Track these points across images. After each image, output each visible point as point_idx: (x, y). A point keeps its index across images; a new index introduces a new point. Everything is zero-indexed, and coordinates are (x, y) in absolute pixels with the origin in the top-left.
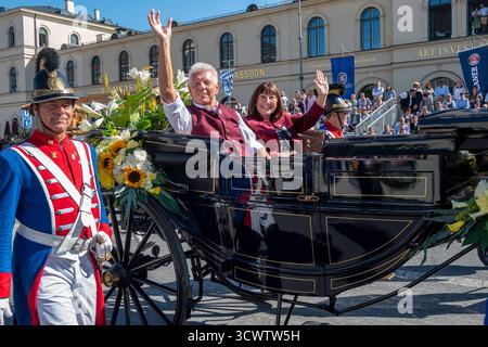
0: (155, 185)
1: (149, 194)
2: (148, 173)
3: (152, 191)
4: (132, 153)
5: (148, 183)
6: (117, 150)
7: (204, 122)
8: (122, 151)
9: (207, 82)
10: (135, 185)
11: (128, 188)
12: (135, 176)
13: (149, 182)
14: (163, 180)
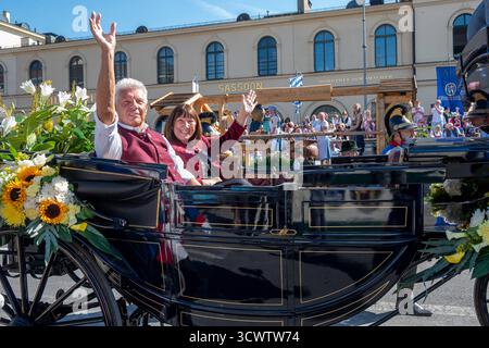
0: (80, 221)
1: (73, 231)
2: (71, 206)
3: (77, 228)
4: (50, 182)
5: (71, 217)
6: (29, 178)
7: (135, 147)
8: (37, 180)
9: (139, 101)
10: (55, 221)
11: (47, 225)
12: (53, 210)
13: (73, 218)
14: (90, 214)
